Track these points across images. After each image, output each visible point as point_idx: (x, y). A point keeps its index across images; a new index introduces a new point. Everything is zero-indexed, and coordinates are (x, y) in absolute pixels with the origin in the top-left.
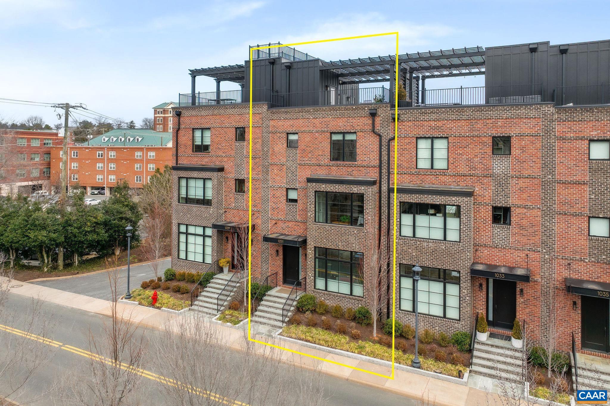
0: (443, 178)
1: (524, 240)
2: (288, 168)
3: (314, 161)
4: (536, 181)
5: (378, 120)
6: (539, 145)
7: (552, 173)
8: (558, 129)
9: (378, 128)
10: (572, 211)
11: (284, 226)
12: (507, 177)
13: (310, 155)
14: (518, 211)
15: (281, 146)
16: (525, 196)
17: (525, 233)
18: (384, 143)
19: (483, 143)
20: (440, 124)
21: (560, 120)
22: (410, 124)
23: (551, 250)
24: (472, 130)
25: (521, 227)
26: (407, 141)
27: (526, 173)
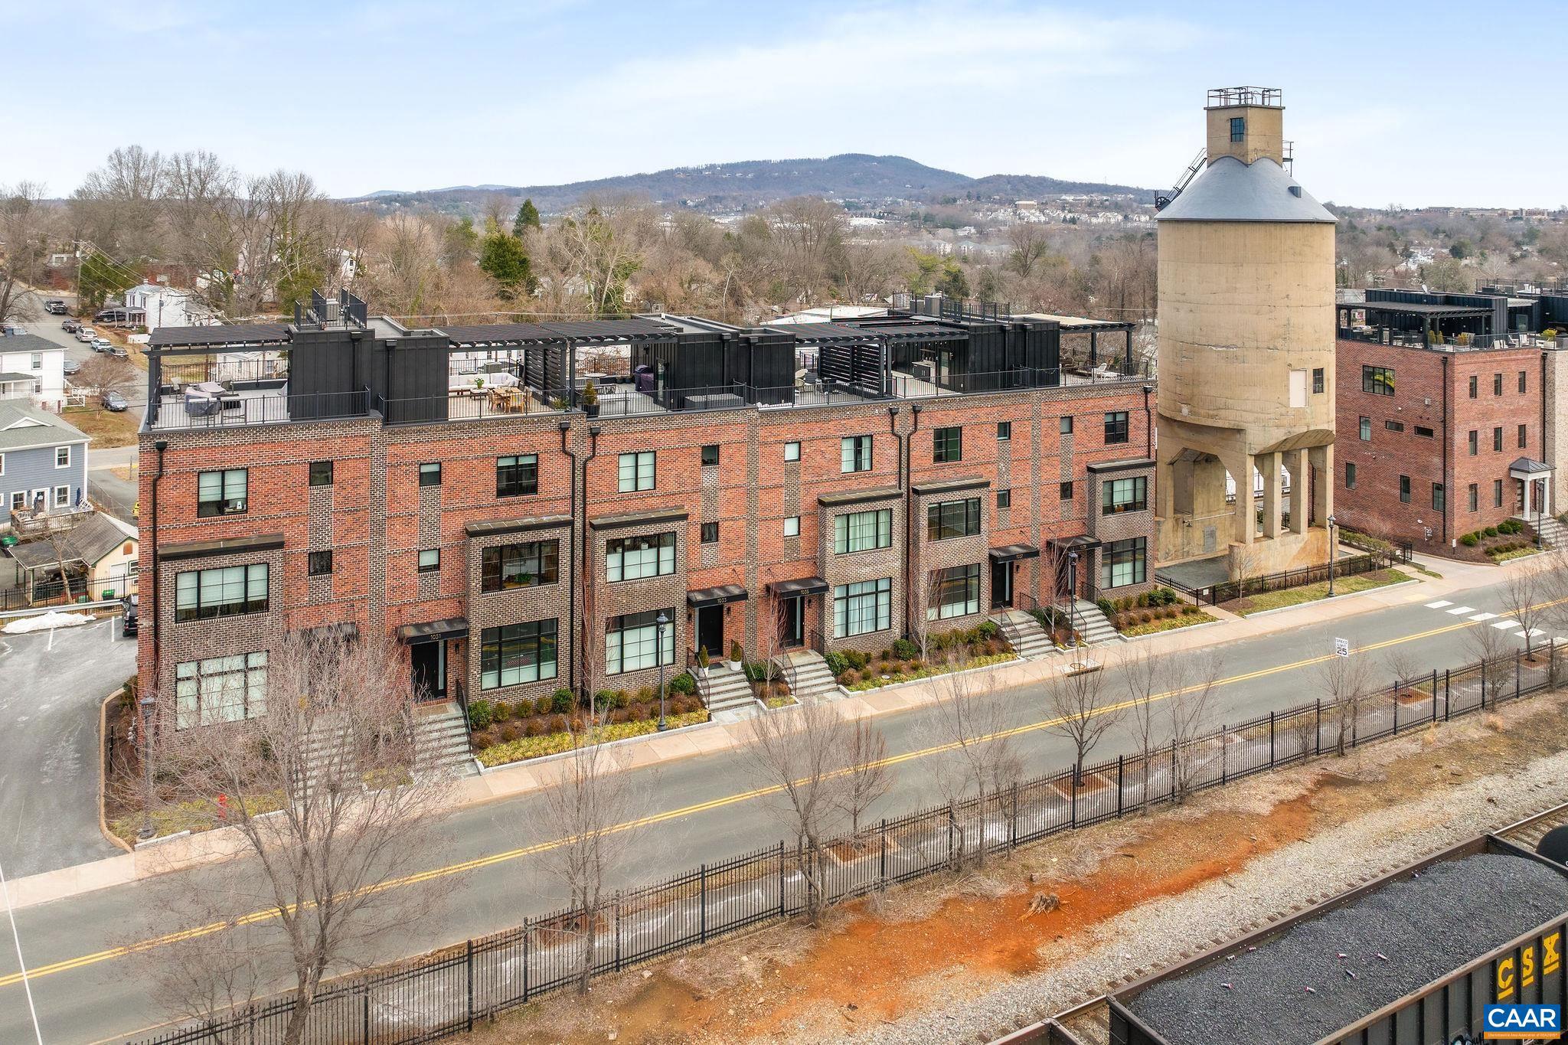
0: (650, 501)
1: (731, 554)
2: (423, 519)
3: (470, 502)
4: (741, 490)
5: (569, 435)
6: (744, 452)
7: (755, 479)
8: (762, 433)
9: (569, 446)
10: (771, 515)
11: (414, 612)
12: (716, 489)
13: (463, 494)
14: (726, 524)
15: (408, 487)
16: (732, 507)
17: (731, 547)
18: (579, 464)
19: (693, 455)
20: (647, 436)
21: (763, 425)
22: (612, 438)
23: (754, 558)
24: (681, 441)
25: (728, 541)
26: (608, 459)
27: (733, 483)
